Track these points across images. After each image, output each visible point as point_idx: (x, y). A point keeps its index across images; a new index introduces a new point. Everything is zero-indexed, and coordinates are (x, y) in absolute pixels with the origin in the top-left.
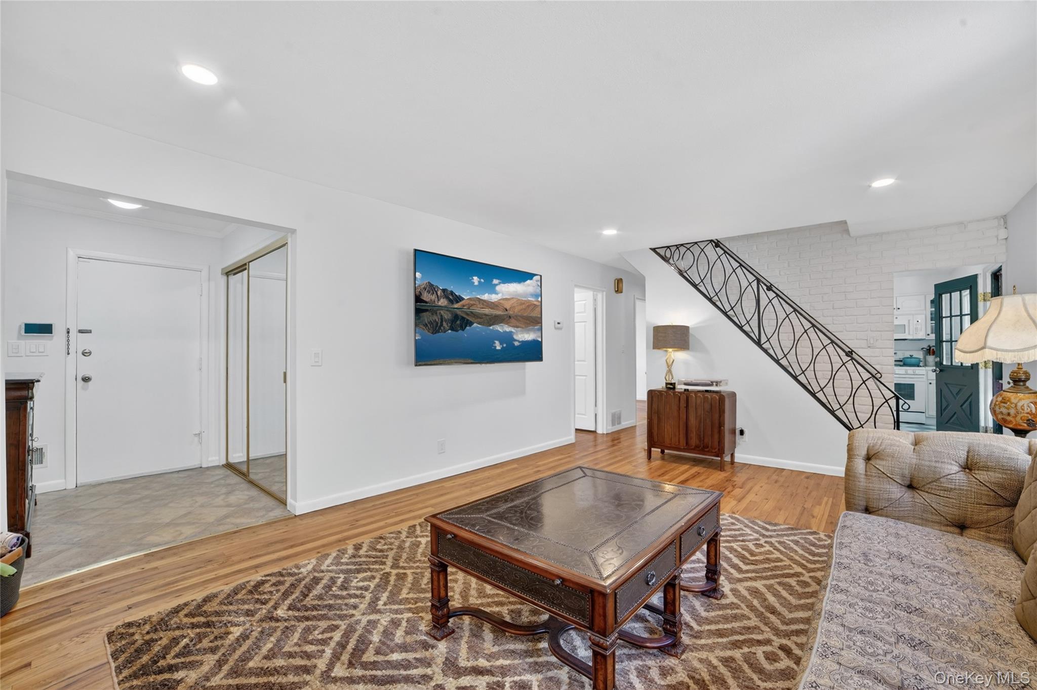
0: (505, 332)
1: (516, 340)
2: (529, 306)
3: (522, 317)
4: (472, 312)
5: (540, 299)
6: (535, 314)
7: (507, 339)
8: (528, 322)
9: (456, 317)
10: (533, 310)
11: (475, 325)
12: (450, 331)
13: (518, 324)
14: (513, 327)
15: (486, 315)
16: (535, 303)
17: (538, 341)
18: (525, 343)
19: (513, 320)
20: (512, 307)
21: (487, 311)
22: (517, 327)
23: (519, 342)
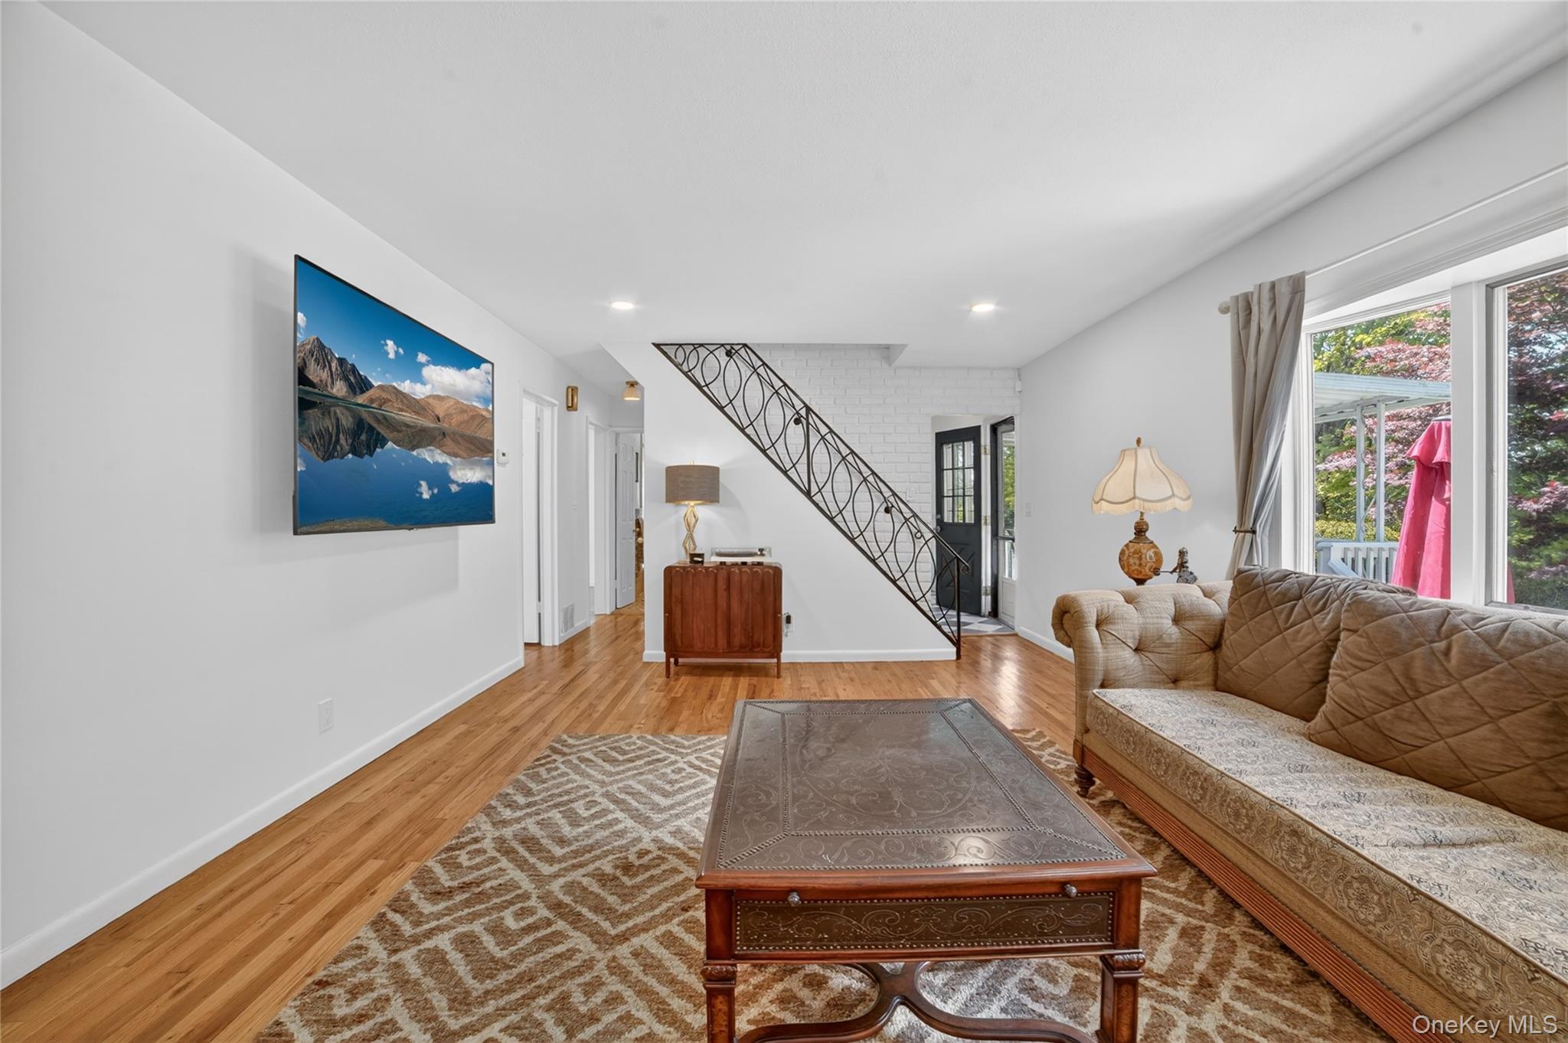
0: (436, 464)
1: (453, 482)
2: (473, 417)
3: (463, 436)
4: (385, 417)
5: (490, 408)
6: (481, 434)
7: (439, 477)
8: (472, 447)
9: (360, 425)
10: (480, 426)
11: (390, 444)
12: (350, 456)
13: (456, 450)
14: (449, 454)
15: (407, 426)
16: (484, 413)
17: (487, 484)
18: (466, 487)
19: (448, 441)
20: (448, 415)
21: (407, 417)
22: (456, 455)
23: (459, 485)
